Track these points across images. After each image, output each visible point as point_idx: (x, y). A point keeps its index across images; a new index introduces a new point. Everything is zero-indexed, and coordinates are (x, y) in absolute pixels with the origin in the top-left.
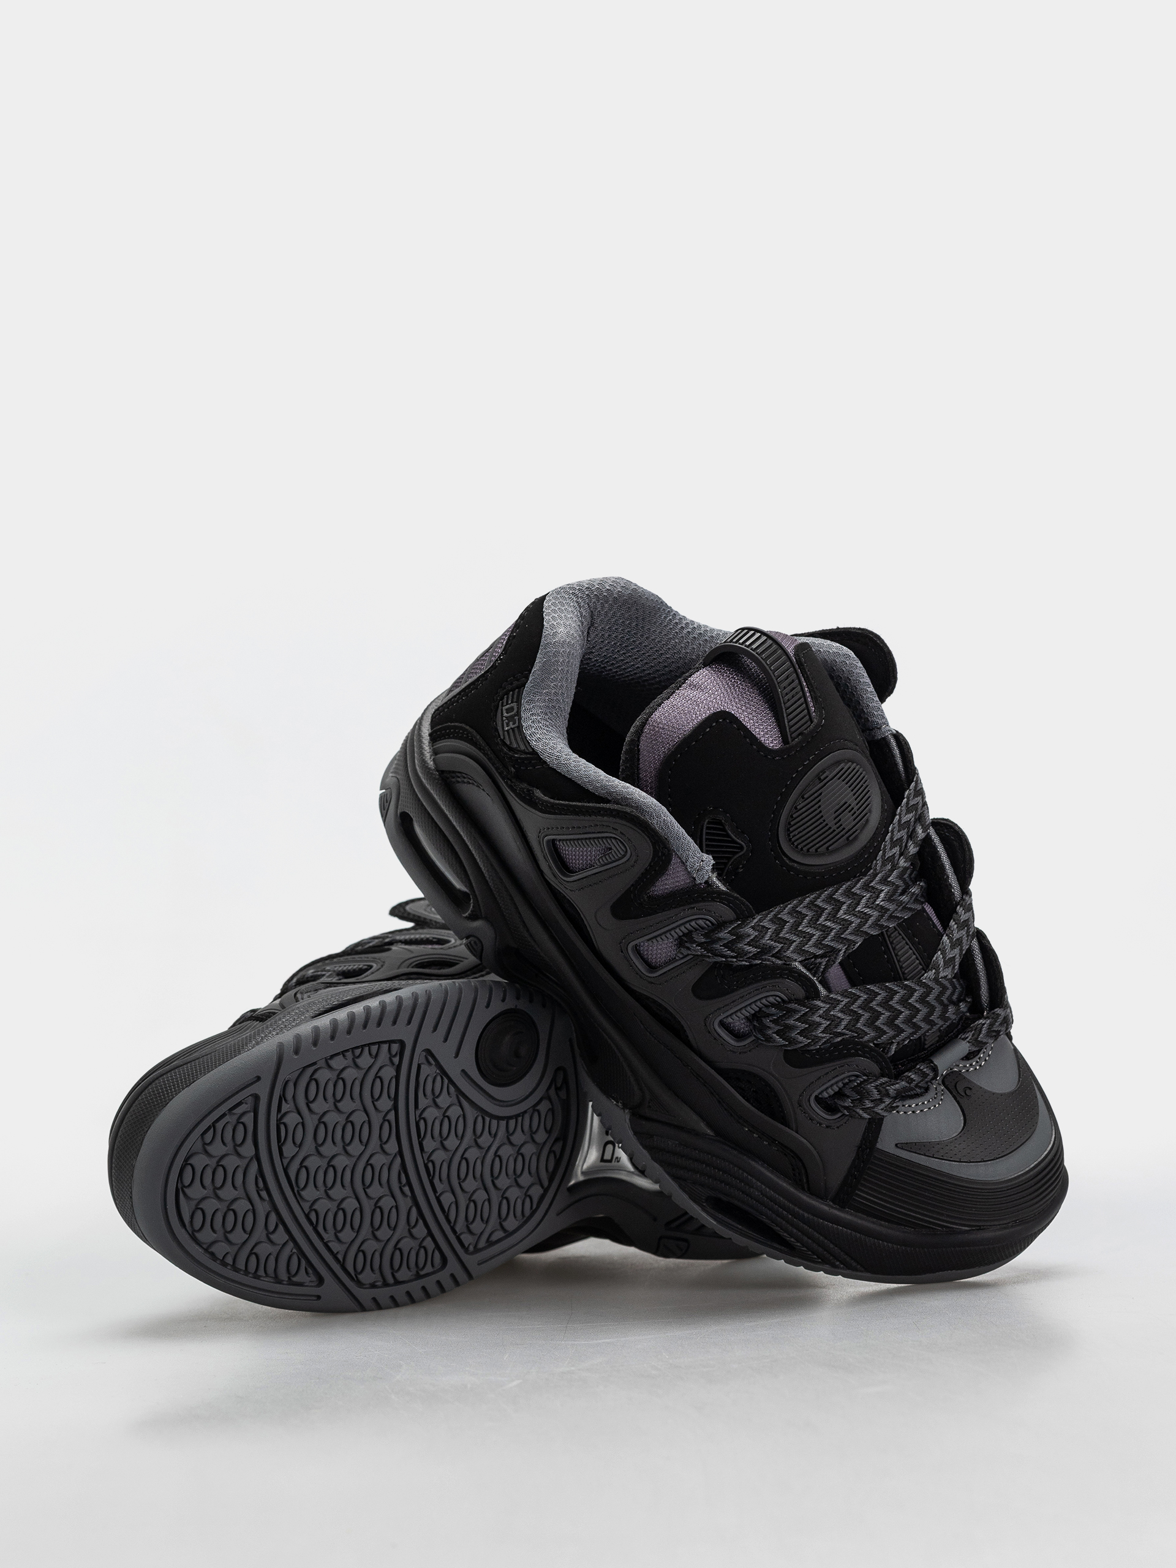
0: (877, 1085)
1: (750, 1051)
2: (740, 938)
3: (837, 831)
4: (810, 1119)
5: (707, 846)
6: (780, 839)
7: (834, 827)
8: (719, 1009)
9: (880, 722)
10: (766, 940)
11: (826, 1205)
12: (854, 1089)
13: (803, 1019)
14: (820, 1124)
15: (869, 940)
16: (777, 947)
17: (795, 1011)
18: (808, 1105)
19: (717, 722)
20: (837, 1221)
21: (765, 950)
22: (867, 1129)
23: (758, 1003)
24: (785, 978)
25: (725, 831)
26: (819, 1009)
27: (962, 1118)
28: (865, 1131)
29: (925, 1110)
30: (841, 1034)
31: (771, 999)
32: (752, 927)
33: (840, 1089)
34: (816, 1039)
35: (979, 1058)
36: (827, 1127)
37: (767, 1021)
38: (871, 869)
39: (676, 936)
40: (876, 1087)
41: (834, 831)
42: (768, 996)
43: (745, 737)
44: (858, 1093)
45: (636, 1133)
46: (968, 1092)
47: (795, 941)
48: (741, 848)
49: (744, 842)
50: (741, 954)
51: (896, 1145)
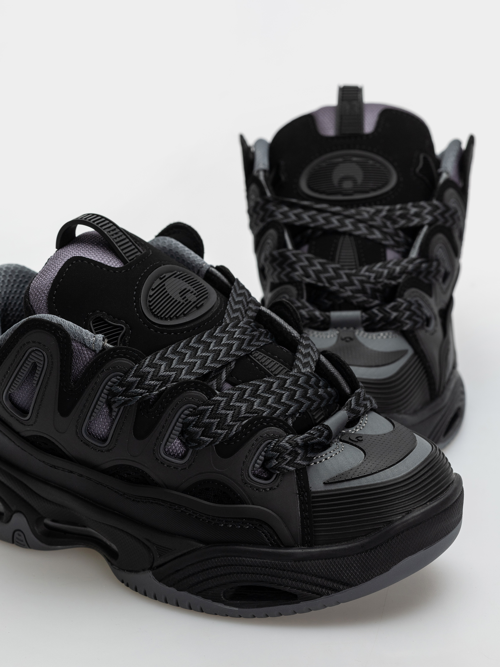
0: (287, 441)
1: (193, 462)
2: (143, 376)
3: (186, 303)
4: (257, 490)
5: (95, 330)
6: (146, 315)
7: (182, 301)
8: (158, 438)
9: (200, 263)
10: (162, 372)
11: (299, 549)
12: (273, 450)
13: (213, 415)
14: (265, 489)
15: (239, 360)
16: (172, 375)
17: (205, 411)
18: (250, 479)
19: (72, 264)
20: (312, 557)
21: (165, 380)
22: (299, 479)
23: (180, 420)
24: (187, 390)
25: (106, 323)
26: (220, 403)
27: (362, 452)
28: (297, 480)
29: (333, 455)
30: (245, 418)
31: (187, 412)
32: (148, 366)
33: (265, 457)
34: (230, 427)
35: (361, 424)
36: (270, 489)
37: (191, 428)
38: (223, 323)
39: (104, 400)
40: (287, 442)
41: (183, 303)
42: (184, 411)
43: (95, 265)
44: (277, 451)
45: (160, 581)
46: (359, 439)
47: (184, 368)
48: (122, 329)
49: (122, 324)
50: (150, 389)
51: (324, 483)
